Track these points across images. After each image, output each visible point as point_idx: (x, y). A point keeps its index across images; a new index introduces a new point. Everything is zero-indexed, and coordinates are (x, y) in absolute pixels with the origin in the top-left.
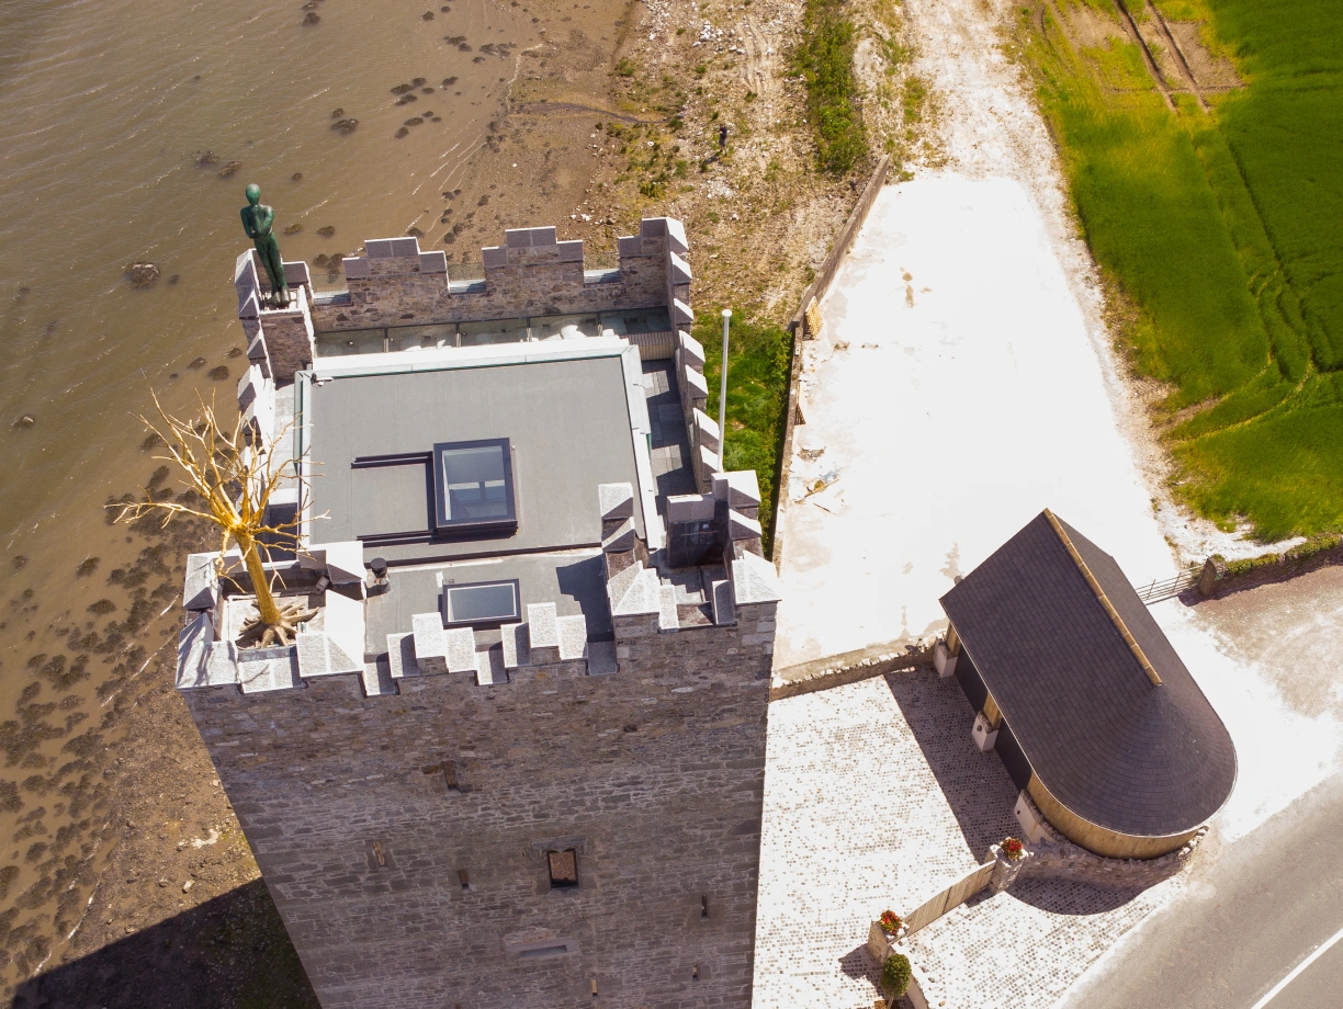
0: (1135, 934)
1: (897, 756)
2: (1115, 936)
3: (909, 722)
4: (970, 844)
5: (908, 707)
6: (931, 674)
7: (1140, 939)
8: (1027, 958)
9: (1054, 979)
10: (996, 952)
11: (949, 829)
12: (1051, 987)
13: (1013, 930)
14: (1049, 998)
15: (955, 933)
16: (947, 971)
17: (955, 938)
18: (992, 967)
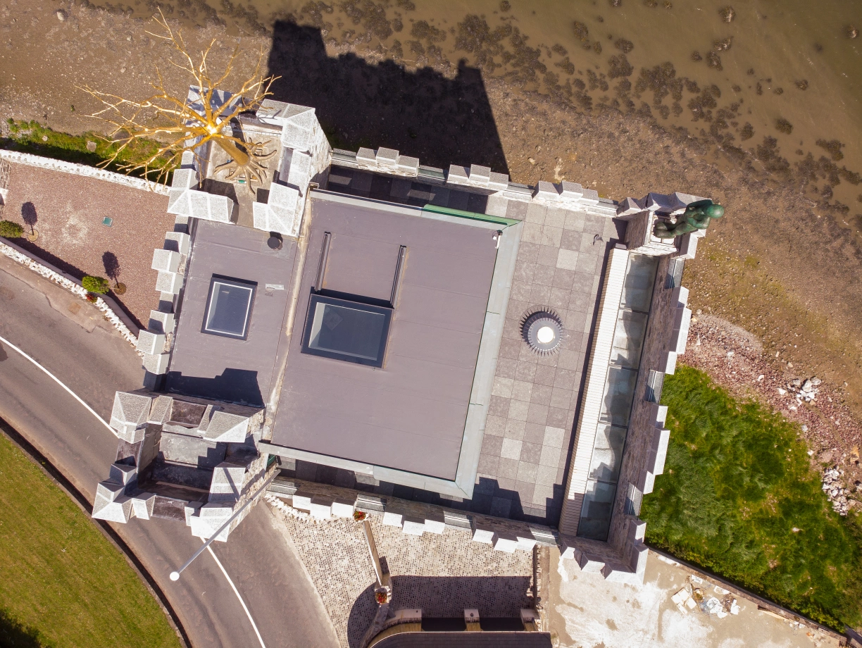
0: (334, 638)
1: (475, 561)
2: (336, 627)
3: (496, 578)
4: (410, 577)
5: (508, 581)
6: (525, 604)
7: (331, 639)
8: (339, 576)
9: (323, 585)
10: (346, 562)
11: (422, 570)
12: (320, 581)
13: (355, 577)
14: (315, 577)
15: (362, 547)
16: (344, 533)
17: (360, 545)
18: (339, 557)
